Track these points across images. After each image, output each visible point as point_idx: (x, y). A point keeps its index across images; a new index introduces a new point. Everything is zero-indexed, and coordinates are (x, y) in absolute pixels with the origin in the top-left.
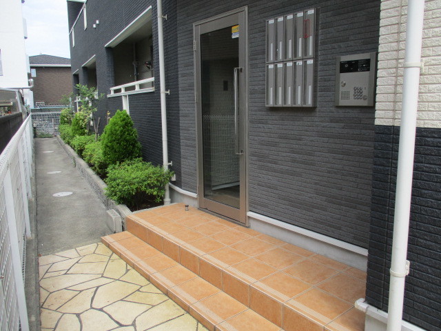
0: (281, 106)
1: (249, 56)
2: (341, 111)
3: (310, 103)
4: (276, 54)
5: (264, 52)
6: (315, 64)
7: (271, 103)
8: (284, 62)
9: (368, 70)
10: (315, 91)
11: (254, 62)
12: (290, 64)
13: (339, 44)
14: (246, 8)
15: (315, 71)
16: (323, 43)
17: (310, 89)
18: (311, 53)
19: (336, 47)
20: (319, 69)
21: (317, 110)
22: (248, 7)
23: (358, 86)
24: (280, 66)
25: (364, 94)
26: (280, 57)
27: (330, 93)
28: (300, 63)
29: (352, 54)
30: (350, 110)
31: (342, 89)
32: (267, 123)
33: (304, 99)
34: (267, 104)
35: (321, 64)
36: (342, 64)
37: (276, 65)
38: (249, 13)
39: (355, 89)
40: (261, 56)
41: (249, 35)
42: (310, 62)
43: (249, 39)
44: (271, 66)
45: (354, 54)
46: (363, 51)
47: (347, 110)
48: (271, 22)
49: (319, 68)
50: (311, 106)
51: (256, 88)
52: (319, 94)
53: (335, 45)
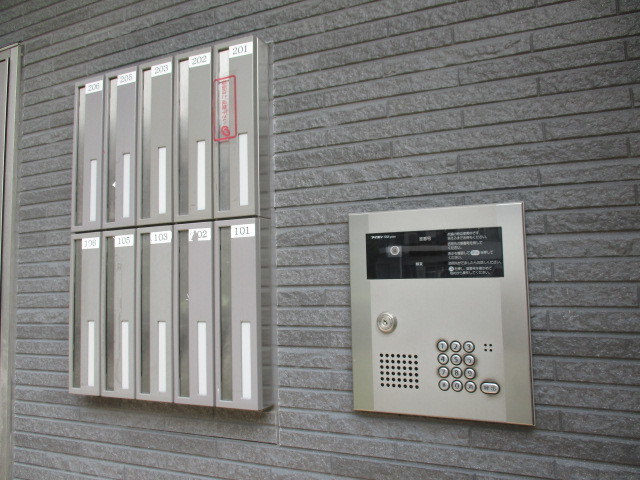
0: (131, 396)
1: (17, 207)
2: (380, 430)
3: (247, 394)
4: (110, 199)
5: (68, 193)
6: (263, 242)
7: (91, 383)
8: (140, 228)
9: (498, 272)
10: (264, 340)
11: (32, 225)
12: (161, 237)
13: (356, 167)
14: (14, 53)
15: (264, 267)
16: (289, 165)
17: (246, 337)
18: (244, 195)
19: (342, 178)
20: (276, 261)
21: (277, 415)
22: (22, 50)
23: (458, 335)
24: (124, 241)
25: (484, 370)
26: (126, 210)
27: (329, 355)
28: (203, 234)
29: (412, 206)
30: (422, 433)
31: (381, 344)
32: (76, 452)
33: (224, 379)
34: (77, 383)
35: (284, 241)
36: (376, 246)
37: (110, 239)
38: (22, 67)
39: (443, 347)
40: (56, 207)
41: (19, 137)
42: (244, 231)
43: (18, 149)
44: (91, 243)
45: (420, 205)
46: (460, 198)
47: (409, 431)
48: (94, 86)
49: (277, 255)
50: (255, 406)
51: (40, 315)
52: (279, 353)
53: (339, 173)
